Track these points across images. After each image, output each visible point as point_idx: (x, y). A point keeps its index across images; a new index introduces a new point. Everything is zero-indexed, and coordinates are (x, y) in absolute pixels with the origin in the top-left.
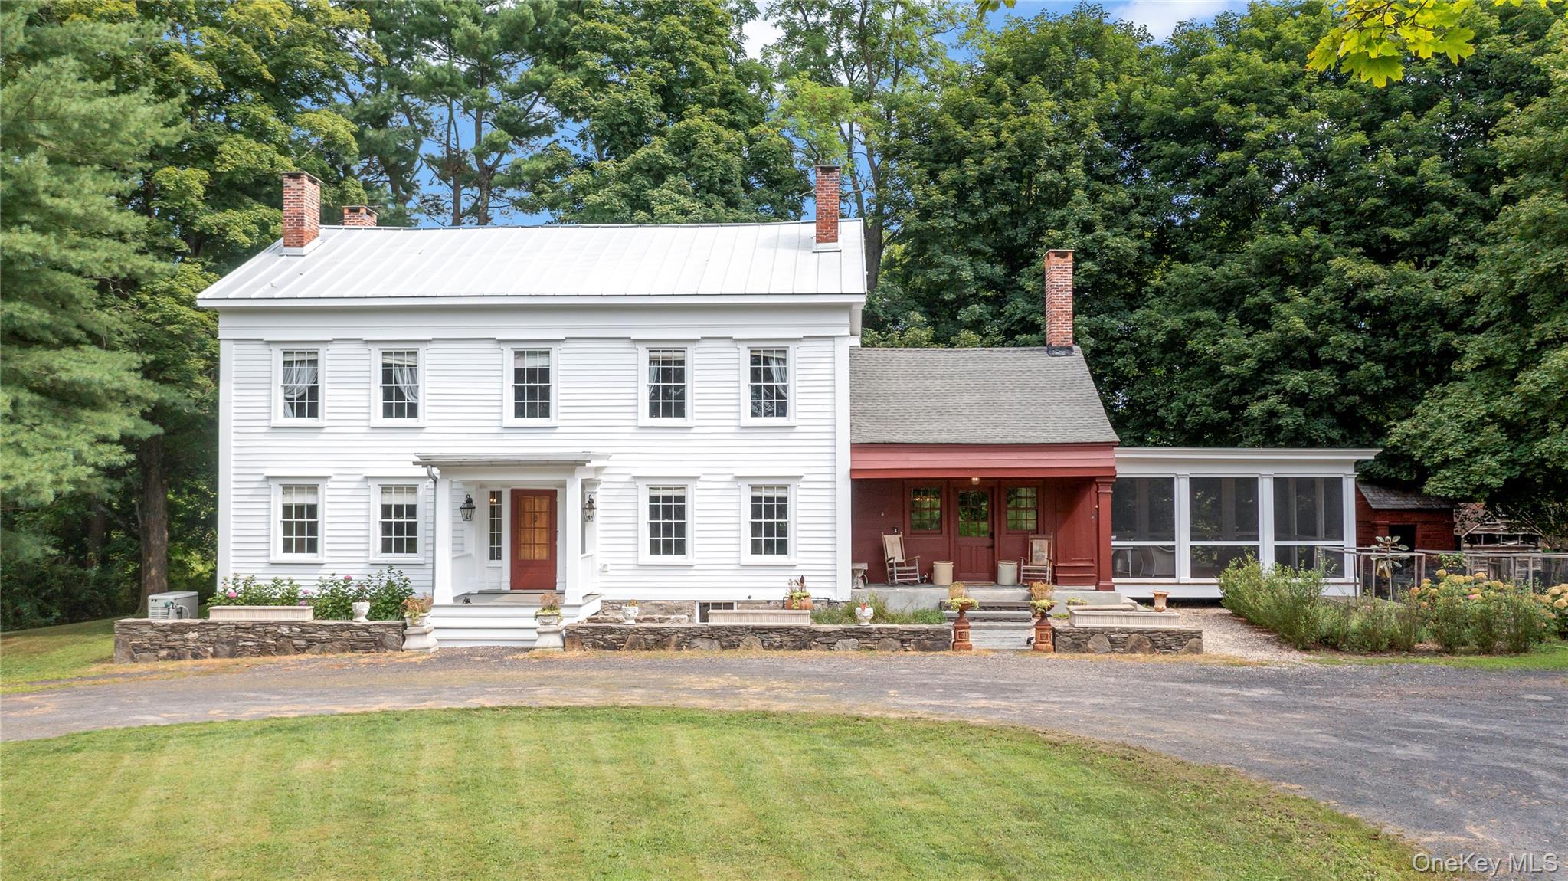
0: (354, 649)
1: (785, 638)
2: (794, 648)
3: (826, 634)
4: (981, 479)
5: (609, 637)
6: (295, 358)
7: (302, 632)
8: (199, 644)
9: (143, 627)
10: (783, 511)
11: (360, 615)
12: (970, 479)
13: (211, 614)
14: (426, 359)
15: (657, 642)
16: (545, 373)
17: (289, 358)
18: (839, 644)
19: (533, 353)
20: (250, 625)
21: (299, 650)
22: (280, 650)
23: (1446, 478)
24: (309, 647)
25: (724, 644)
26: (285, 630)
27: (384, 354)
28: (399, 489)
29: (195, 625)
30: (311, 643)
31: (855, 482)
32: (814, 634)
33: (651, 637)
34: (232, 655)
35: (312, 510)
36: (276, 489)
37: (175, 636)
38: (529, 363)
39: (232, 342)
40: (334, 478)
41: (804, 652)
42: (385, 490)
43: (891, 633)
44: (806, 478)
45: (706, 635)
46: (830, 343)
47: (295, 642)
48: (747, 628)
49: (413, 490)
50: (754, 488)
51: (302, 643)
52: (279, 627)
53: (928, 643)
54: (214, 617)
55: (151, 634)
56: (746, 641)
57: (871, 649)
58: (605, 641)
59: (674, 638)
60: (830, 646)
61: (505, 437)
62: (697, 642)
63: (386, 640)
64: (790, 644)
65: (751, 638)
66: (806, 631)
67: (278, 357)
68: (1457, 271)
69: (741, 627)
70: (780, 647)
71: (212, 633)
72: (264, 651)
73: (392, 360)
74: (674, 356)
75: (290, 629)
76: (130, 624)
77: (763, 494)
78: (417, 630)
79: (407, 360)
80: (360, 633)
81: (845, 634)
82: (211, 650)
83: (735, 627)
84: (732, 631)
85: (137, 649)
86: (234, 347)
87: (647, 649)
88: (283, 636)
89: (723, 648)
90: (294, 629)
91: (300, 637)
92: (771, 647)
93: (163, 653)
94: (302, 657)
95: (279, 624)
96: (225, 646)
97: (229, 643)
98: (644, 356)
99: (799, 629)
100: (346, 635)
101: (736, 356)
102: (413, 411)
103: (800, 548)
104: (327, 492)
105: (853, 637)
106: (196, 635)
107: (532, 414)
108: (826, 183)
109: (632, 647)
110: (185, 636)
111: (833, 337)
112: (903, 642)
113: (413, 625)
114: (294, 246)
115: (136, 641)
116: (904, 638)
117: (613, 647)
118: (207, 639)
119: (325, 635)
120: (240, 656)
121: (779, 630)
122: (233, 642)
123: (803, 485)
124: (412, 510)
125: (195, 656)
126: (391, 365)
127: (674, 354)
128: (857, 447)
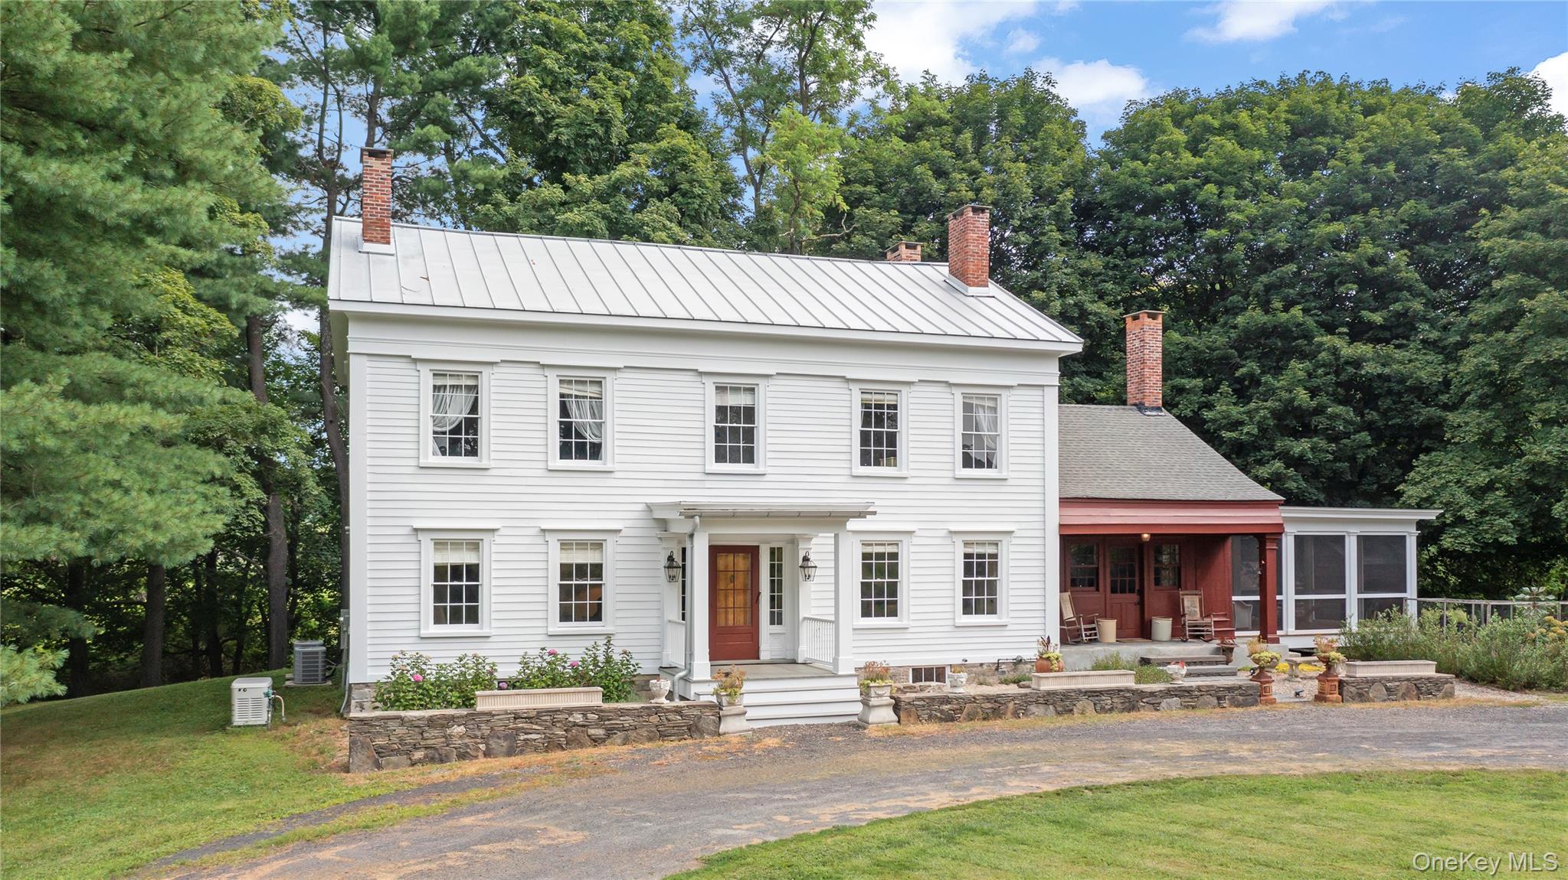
0: (663, 736)
1: (1115, 700)
2: (1123, 710)
3: (1152, 694)
4: (1152, 535)
5: (946, 707)
6: (449, 382)
7: (601, 719)
8: (467, 740)
9: (390, 723)
10: (994, 569)
11: (659, 696)
12: (1140, 535)
13: (479, 701)
14: (615, 390)
15: (994, 710)
16: (749, 413)
17: (440, 382)
18: (1164, 703)
19: (736, 389)
20: (534, 713)
21: (596, 741)
22: (572, 742)
23: (1461, 536)
24: (609, 736)
25: (1059, 709)
26: (578, 718)
27: (561, 382)
28: (582, 545)
29: (462, 717)
30: (610, 732)
31: (1063, 538)
32: (1141, 694)
33: (989, 705)
34: (510, 753)
35: (473, 571)
36: (427, 541)
37: (435, 732)
38: (732, 400)
39: (365, 358)
40: (503, 532)
41: (1133, 714)
42: (565, 545)
43: (1210, 690)
44: (1017, 534)
45: (1041, 700)
46: (1039, 392)
47: (591, 731)
48: (1080, 692)
49: (598, 546)
50: (966, 544)
51: (599, 732)
52: (570, 714)
53: (1240, 698)
54: (481, 707)
55: (401, 731)
56: (1079, 705)
57: (1193, 707)
58: (942, 712)
59: (1011, 705)
60: (1156, 707)
61: (708, 485)
62: (1033, 708)
63: (702, 724)
64: (1119, 706)
65: (1084, 703)
66: (1134, 692)
67: (428, 381)
68: (1425, 354)
69: (1074, 691)
70: (1111, 710)
71: (483, 726)
72: (551, 745)
73: (573, 390)
74: (888, 400)
75: (584, 715)
76: (372, 719)
77: (976, 550)
78: (734, 710)
79: (590, 390)
80: (671, 716)
81: (1168, 693)
82: (482, 747)
83: (1069, 691)
84: (1065, 695)
85: (380, 752)
86: (369, 364)
87: (984, 719)
88: (575, 725)
89: (1059, 713)
90: (590, 716)
91: (597, 726)
92: (1103, 710)
93: (418, 755)
94: (601, 750)
95: (570, 711)
96: (501, 742)
97: (506, 737)
98: (857, 399)
99: (1128, 690)
100: (654, 719)
101: (951, 402)
102: (596, 451)
103: (1012, 607)
104: (494, 548)
105: (1176, 696)
106: (462, 729)
107: (735, 460)
108: (977, 224)
109: (971, 717)
110: (448, 731)
111: (1043, 386)
112: (1219, 698)
113: (730, 704)
114: (378, 242)
115: (380, 741)
116: (1220, 694)
117: (950, 718)
118: (479, 733)
119: (628, 721)
120: (522, 752)
121: (1110, 692)
122: (512, 736)
123: (1015, 541)
124: (597, 570)
125: (462, 756)
126: (570, 396)
127: (888, 397)
128: (1065, 502)
